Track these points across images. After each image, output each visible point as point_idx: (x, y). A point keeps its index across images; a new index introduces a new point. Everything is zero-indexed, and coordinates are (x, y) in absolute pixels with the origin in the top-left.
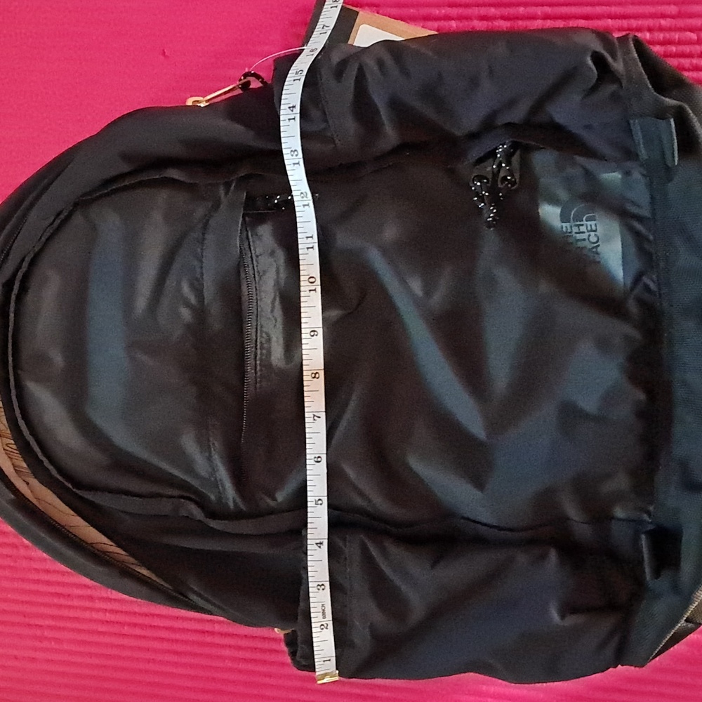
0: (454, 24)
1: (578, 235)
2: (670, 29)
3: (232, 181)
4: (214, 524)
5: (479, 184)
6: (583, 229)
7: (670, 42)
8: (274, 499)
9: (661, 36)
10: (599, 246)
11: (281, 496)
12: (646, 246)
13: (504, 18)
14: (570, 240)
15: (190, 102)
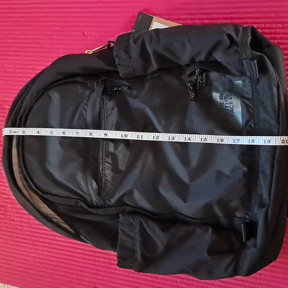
0: (189, 22)
1: (226, 105)
2: (272, 23)
3: (99, 82)
4: (90, 210)
5: (189, 84)
6: (228, 102)
7: (272, 28)
8: (110, 201)
9: (268, 26)
10: (233, 109)
11: (113, 201)
12: (250, 110)
13: (207, 19)
14: (224, 107)
15: (86, 52)
